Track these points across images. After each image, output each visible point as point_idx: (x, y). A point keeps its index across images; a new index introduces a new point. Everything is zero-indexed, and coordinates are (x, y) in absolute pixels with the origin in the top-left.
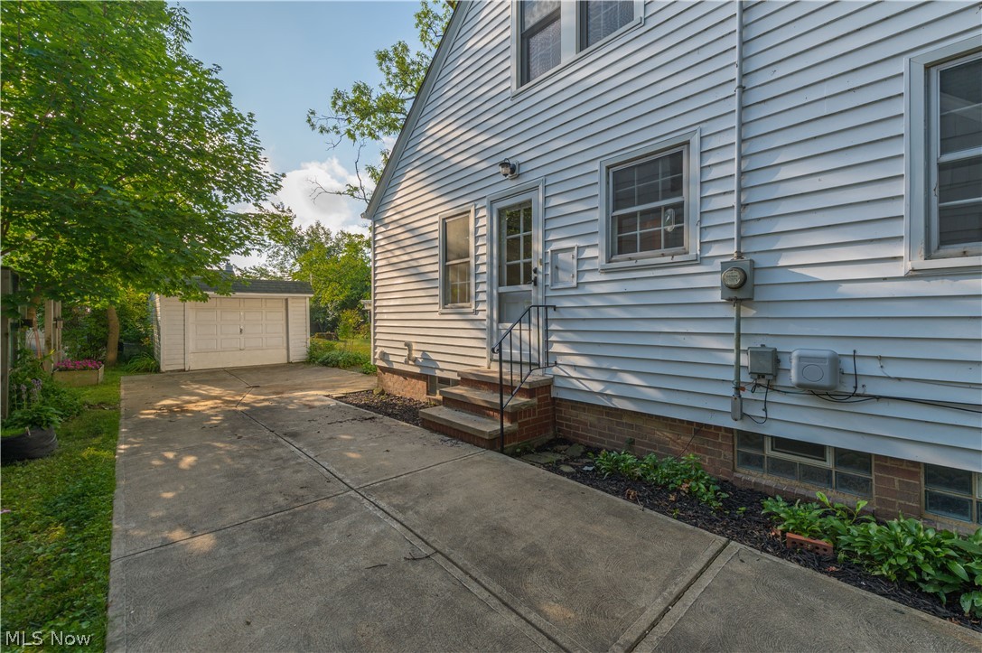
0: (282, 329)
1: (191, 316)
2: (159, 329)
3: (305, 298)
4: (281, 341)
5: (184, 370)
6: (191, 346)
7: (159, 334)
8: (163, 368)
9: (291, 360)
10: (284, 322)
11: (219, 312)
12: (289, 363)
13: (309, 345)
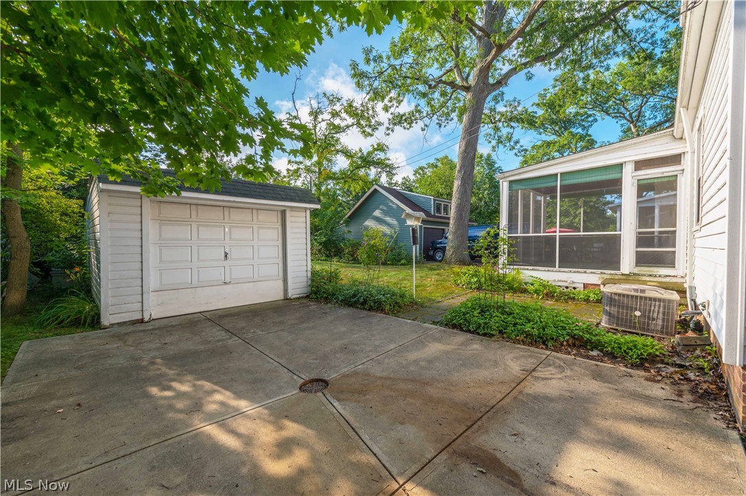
0: (276, 252)
1: (151, 229)
2: (98, 253)
3: (306, 209)
4: (277, 270)
5: (142, 321)
6: (152, 281)
7: (98, 260)
8: (106, 320)
9: (290, 295)
10: (280, 243)
11: (194, 226)
12: (286, 299)
13: (309, 275)
